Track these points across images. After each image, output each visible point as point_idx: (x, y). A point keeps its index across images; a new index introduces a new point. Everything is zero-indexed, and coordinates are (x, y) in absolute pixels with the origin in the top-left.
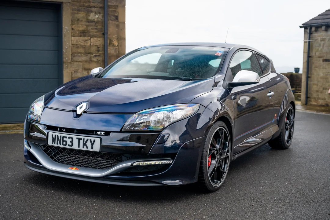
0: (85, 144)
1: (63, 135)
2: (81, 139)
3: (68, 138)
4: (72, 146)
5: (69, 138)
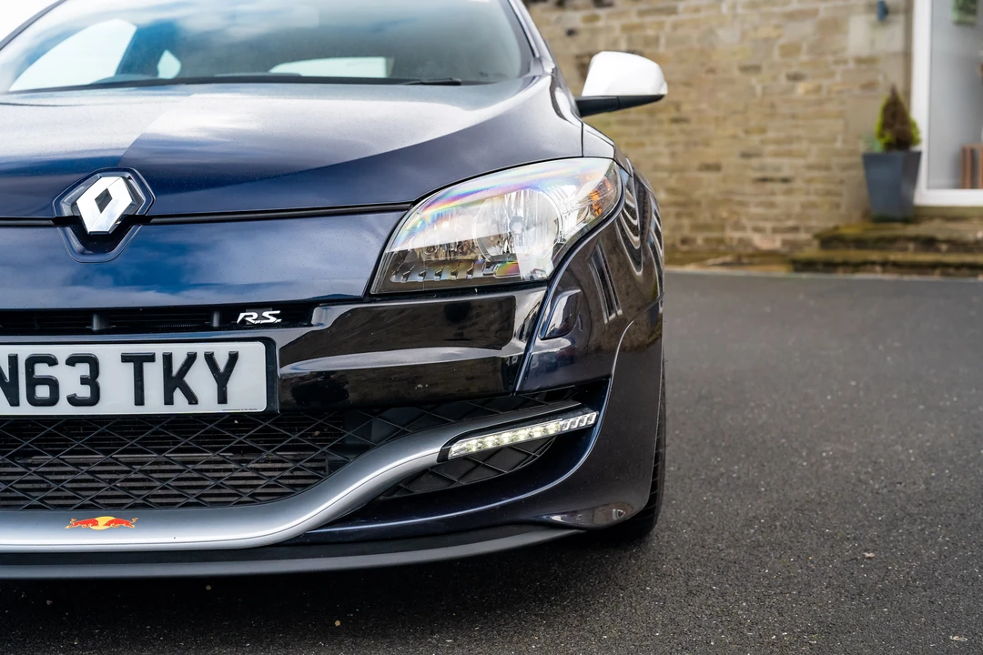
0: (175, 381)
1: (24, 352)
2: (151, 358)
3: (62, 359)
4: (95, 399)
5: (72, 361)
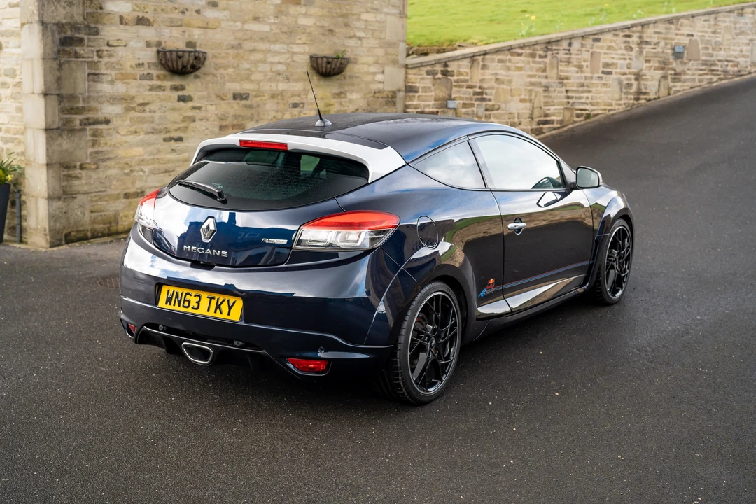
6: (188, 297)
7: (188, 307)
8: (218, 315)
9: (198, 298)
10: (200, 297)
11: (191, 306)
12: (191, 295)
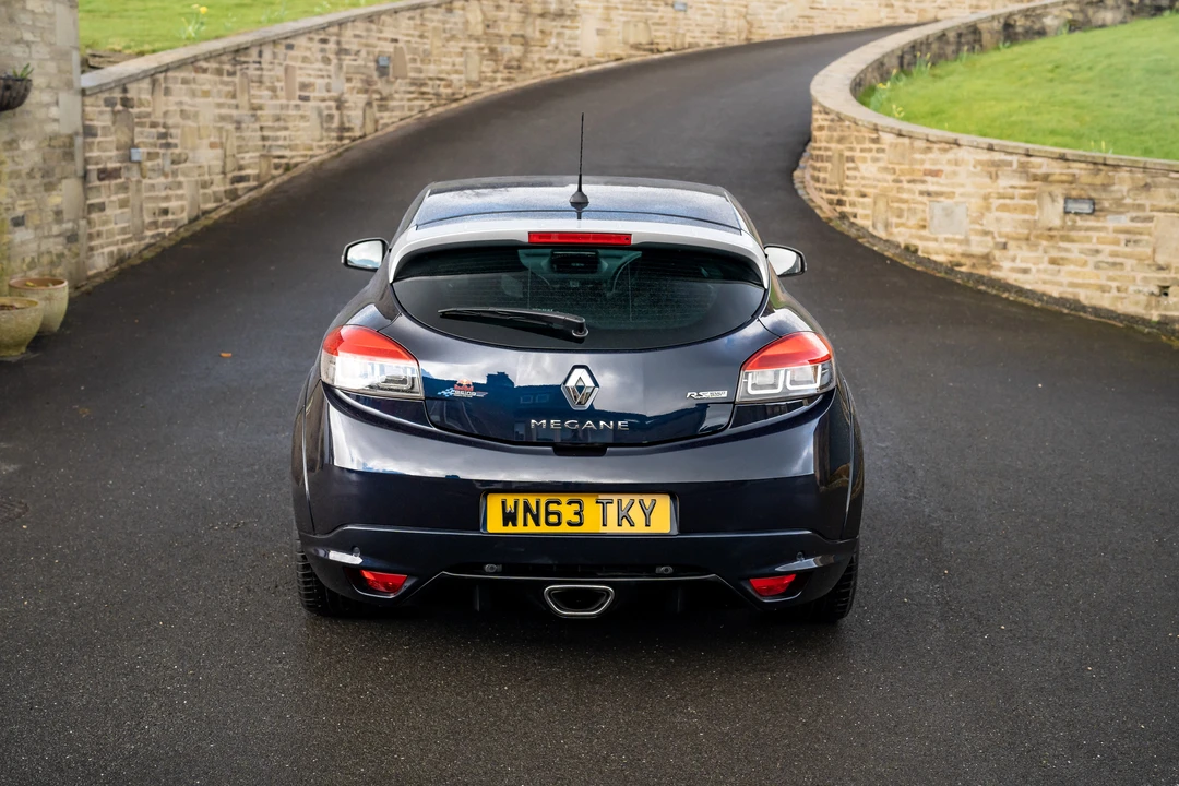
6: (553, 507)
7: (559, 524)
8: (626, 529)
9: (576, 507)
10: (579, 503)
11: (564, 519)
12: (559, 503)
